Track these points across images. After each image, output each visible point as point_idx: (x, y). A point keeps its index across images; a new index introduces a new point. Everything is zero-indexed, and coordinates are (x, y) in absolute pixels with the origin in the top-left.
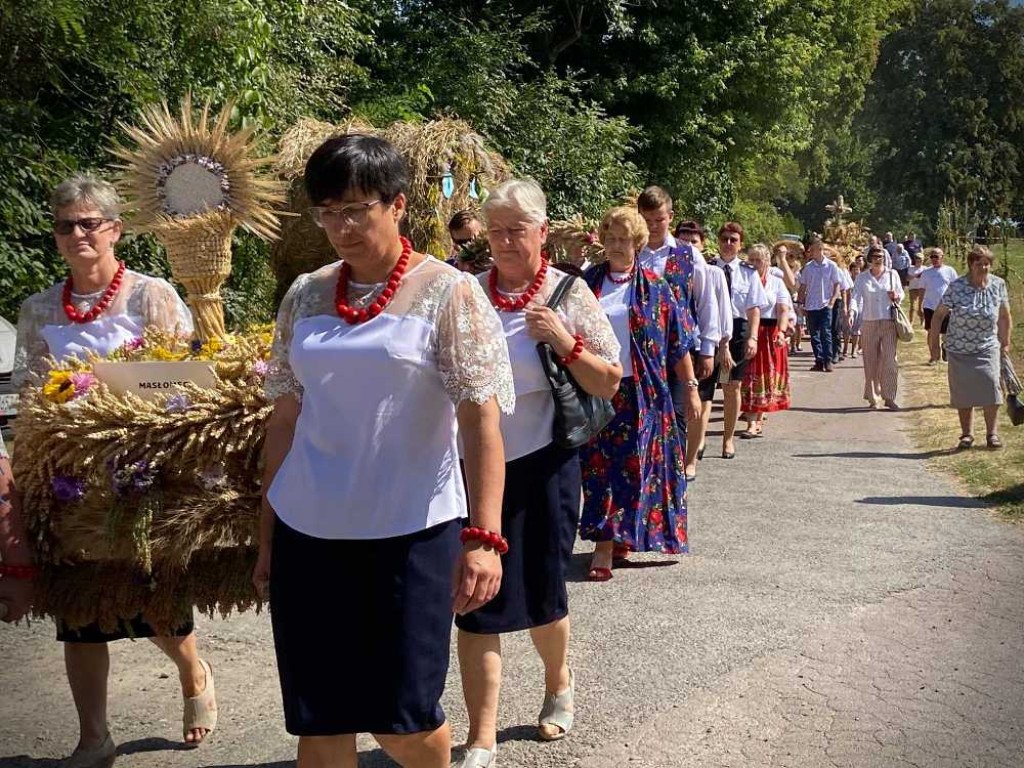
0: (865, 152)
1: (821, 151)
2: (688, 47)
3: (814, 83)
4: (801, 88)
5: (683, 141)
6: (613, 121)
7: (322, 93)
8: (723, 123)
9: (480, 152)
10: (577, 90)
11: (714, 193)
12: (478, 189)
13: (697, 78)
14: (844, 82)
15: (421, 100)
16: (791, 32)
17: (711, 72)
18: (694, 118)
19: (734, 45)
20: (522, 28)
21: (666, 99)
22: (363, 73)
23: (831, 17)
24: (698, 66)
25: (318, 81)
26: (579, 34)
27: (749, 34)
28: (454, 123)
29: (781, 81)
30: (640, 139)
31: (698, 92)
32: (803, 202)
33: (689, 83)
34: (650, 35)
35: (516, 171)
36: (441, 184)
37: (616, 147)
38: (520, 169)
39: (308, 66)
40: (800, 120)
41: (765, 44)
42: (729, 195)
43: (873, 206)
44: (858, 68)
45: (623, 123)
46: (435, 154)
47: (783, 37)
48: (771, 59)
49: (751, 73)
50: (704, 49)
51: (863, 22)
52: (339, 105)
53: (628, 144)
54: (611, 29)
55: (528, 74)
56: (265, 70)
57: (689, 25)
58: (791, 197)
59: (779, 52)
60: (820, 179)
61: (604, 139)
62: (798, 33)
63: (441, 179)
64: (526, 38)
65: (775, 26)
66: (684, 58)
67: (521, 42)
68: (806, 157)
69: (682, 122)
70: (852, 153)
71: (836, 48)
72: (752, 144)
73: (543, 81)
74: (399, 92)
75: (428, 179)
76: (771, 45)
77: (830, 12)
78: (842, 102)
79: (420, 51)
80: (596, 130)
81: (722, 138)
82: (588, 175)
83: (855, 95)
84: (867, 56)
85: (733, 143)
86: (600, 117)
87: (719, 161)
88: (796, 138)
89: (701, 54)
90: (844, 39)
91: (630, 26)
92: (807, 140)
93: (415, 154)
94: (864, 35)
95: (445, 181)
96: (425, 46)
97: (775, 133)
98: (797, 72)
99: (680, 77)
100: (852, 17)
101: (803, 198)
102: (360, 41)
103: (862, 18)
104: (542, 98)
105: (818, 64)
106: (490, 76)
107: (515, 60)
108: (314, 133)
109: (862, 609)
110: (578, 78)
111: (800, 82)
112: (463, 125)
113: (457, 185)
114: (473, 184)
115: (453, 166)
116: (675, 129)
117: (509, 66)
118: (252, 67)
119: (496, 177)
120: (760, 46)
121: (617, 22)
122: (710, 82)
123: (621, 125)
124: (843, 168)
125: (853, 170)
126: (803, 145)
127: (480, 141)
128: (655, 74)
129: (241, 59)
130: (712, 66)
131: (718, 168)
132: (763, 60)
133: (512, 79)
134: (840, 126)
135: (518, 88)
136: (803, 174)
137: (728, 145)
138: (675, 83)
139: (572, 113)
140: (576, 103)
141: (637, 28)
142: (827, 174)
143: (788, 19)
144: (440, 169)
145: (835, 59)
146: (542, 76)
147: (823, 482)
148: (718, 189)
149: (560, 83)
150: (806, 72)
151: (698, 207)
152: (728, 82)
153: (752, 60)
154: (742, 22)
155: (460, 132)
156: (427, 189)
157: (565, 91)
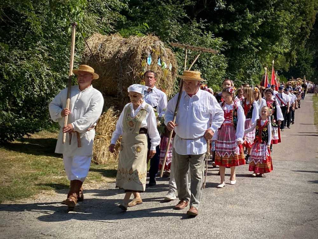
0: (311, 54)
1: (294, 53)
2: (245, 13)
3: (291, 28)
4: (286, 30)
5: (242, 47)
6: (217, 39)
7: (106, 24)
8: (257, 41)
9: (162, 48)
10: (204, 27)
11: (254, 67)
12: (161, 62)
13: (248, 25)
14: (302, 28)
15: (144, 29)
16: (283, 9)
17: (253, 23)
18: (247, 39)
19: (262, 13)
20: (184, 4)
21: (237, 32)
22: (123, 18)
23: (297, 5)
24: (249, 20)
25: (104, 20)
26: (205, 7)
27: (268, 9)
28: (153, 37)
29: (279, 27)
30: (227, 46)
31: (249, 30)
32: (287, 71)
33: (246, 27)
34: (232, 8)
35: (179, 56)
36: (146, 60)
37: (218, 49)
38: (181, 55)
39: (101, 14)
40: (286, 41)
41: (273, 14)
42: (260, 68)
43: (313, 74)
44: (308, 23)
45: (220, 40)
46: (145, 48)
47: (280, 11)
48: (275, 19)
49: (268, 23)
50: (251, 14)
51: (310, 7)
52: (112, 29)
53: (223, 48)
54: (217, 5)
55: (185, 20)
56: (83, 15)
57: (246, 5)
58: (283, 69)
59: (279, 17)
60: (293, 63)
61: (213, 46)
62: (286, 10)
63: (147, 58)
64: (186, 8)
65: (277, 7)
66: (244, 17)
67: (184, 9)
68: (288, 55)
69: (242, 40)
70: (306, 54)
71: (299, 16)
72: (268, 50)
73: (191, 23)
74: (137, 25)
75: (142, 58)
76: (276, 14)
77: (297, 3)
78: (302, 36)
79: (146, 11)
80: (210, 42)
81: (257, 47)
82: (206, 59)
83: (307, 33)
84: (311, 19)
85: (261, 49)
86: (212, 37)
87: (256, 55)
88: (284, 48)
89: (250, 16)
90: (302, 13)
91: (225, 5)
92: (288, 49)
93: (137, 48)
94: (310, 12)
95: (148, 58)
96: (148, 9)
97: (276, 46)
98: (285, 24)
99: (242, 24)
100: (305, 5)
101: (287, 70)
102: (122, 6)
103: (309, 6)
104: (190, 29)
105: (293, 22)
106: (171, 21)
107: (181, 15)
108: (99, 39)
109: (295, 227)
110: (204, 23)
111: (286, 28)
112: (156, 38)
113: (153, 60)
114: (159, 60)
115: (152, 53)
116: (240, 43)
117: (179, 18)
118: (78, 13)
119: (169, 58)
120: (272, 14)
121: (219, 3)
122: (253, 26)
123: (219, 40)
124: (302, 60)
125: (306, 60)
126: (287, 51)
127: (162, 44)
128: (233, 22)
129: (73, 10)
130: (254, 20)
131: (256, 58)
132: (273, 19)
133: (180, 22)
134: (301, 44)
135: (182, 26)
136: (287, 61)
137: (259, 49)
138: (240, 26)
139: (202, 35)
140: (203, 32)
141: (227, 6)
142: (296, 61)
143: (282, 5)
144: (147, 54)
145: (299, 20)
146: (191, 21)
147: (286, 177)
148: (256, 65)
149: (197, 24)
150: (288, 24)
151: (248, 72)
152: (259, 26)
153: (268, 19)
154: (266, 5)
155: (155, 41)
156: (141, 61)
157: (199, 28)
